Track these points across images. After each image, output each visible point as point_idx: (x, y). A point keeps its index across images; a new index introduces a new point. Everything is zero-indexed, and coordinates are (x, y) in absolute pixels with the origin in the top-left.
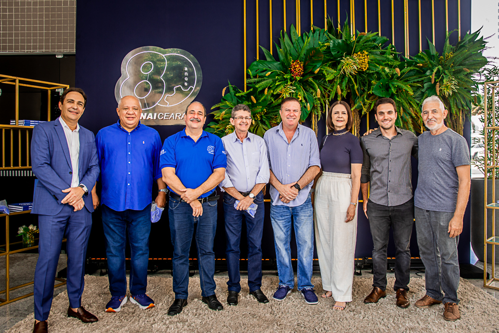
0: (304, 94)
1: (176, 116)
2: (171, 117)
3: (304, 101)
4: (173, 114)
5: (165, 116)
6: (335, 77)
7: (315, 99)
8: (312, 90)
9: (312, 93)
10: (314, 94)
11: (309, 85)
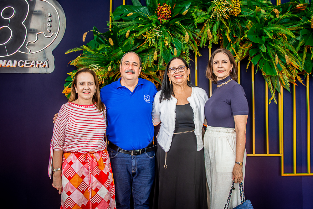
0: (171, 39)
1: (37, 64)
2: (32, 64)
3: (170, 47)
4: (34, 61)
5: (26, 63)
6: (205, 21)
7: (184, 45)
8: (180, 36)
9: (180, 39)
10: (182, 40)
11: (178, 31)
